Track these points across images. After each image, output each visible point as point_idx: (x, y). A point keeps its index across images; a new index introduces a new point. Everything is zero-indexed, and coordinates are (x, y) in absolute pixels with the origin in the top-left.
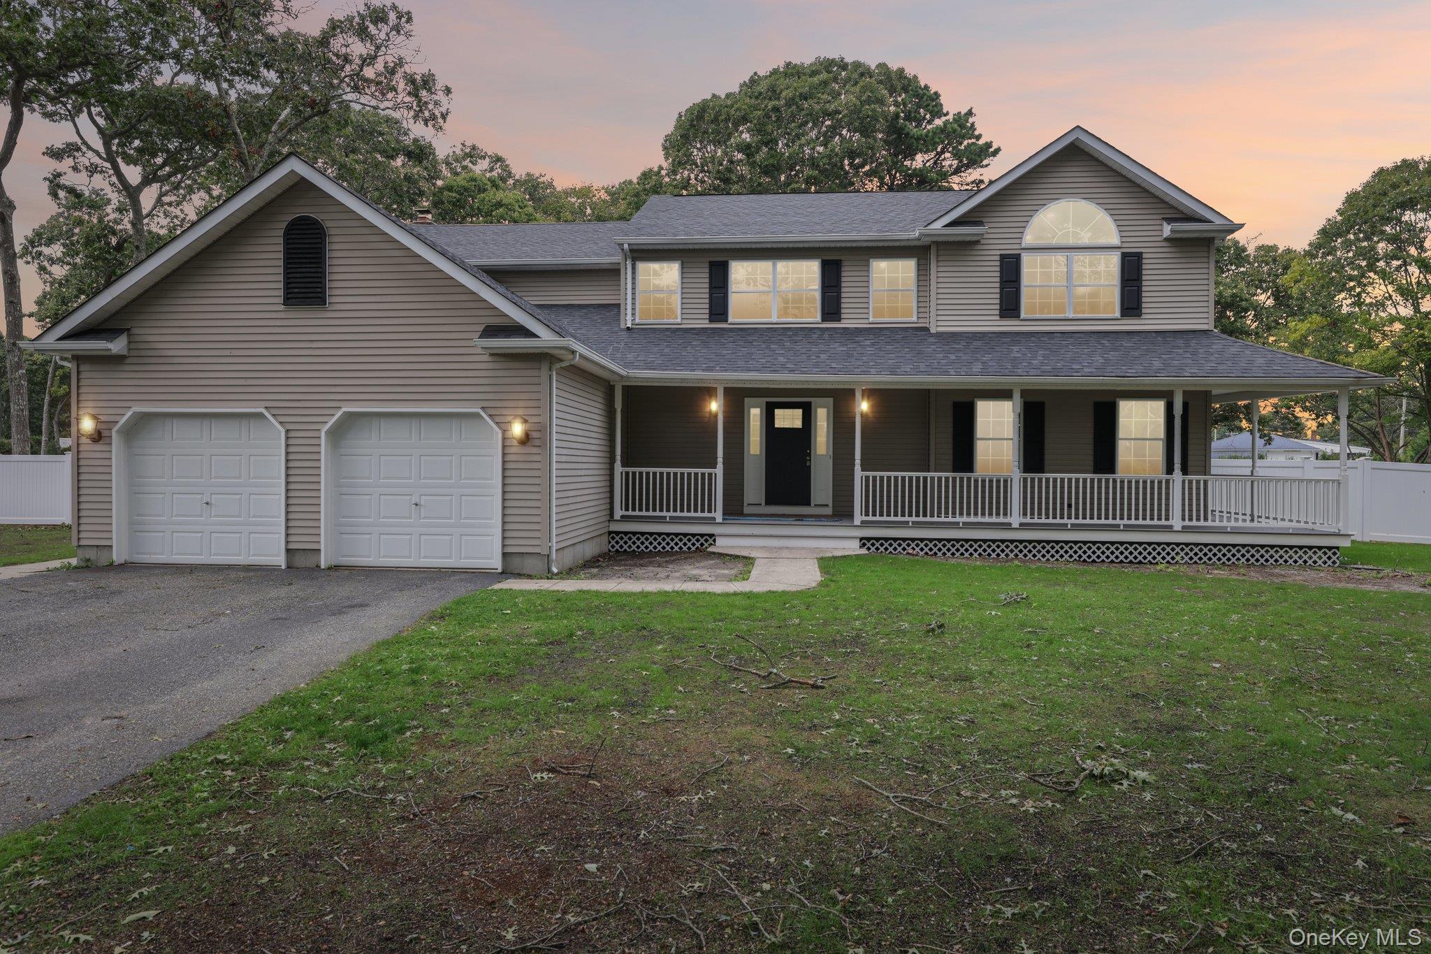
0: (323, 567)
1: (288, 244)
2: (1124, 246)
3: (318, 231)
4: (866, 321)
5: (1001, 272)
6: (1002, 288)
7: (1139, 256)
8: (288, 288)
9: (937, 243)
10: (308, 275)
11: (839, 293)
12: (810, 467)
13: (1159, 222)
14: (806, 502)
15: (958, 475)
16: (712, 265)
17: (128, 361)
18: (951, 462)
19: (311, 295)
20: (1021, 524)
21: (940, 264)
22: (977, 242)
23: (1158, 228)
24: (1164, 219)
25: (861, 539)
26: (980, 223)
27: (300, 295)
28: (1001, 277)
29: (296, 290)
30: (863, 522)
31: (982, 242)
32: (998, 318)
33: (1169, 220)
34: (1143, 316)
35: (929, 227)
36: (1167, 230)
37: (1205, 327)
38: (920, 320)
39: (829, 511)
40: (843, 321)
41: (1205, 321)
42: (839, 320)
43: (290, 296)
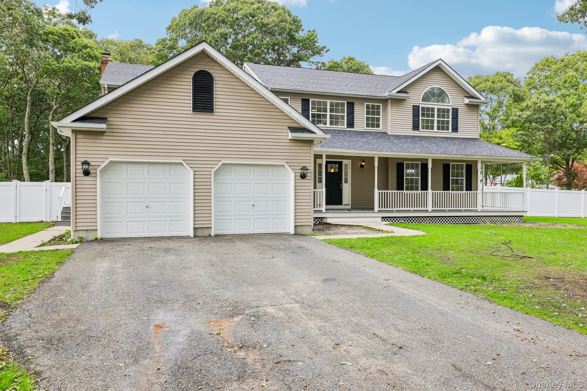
0: (213, 235)
1: (195, 82)
2: (453, 105)
3: (210, 78)
4: (363, 128)
5: (413, 112)
6: (413, 118)
7: (457, 109)
8: (195, 104)
9: (392, 99)
10: (205, 98)
11: (353, 116)
12: (342, 189)
13: (463, 97)
14: (341, 203)
15: (399, 191)
16: (303, 100)
17: (106, 134)
18: (396, 187)
19: (207, 108)
20: (432, 210)
21: (393, 107)
22: (405, 100)
23: (463, 100)
24: (466, 97)
25: (383, 218)
26: (407, 93)
27: (201, 107)
28: (413, 114)
29: (199, 105)
30: (378, 211)
31: (407, 100)
32: (412, 130)
33: (468, 97)
34: (459, 132)
35: (391, 92)
36: (467, 101)
37: (477, 137)
38: (383, 129)
39: (349, 207)
40: (355, 128)
41: (477, 135)
42: (353, 127)
43: (195, 107)
